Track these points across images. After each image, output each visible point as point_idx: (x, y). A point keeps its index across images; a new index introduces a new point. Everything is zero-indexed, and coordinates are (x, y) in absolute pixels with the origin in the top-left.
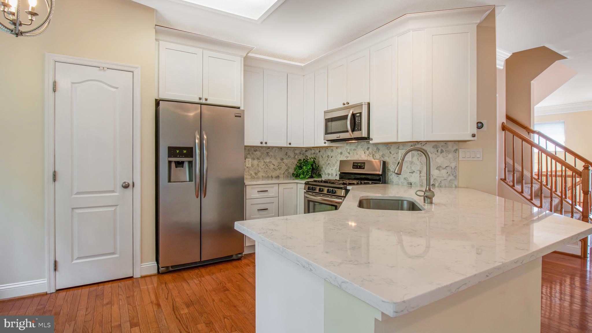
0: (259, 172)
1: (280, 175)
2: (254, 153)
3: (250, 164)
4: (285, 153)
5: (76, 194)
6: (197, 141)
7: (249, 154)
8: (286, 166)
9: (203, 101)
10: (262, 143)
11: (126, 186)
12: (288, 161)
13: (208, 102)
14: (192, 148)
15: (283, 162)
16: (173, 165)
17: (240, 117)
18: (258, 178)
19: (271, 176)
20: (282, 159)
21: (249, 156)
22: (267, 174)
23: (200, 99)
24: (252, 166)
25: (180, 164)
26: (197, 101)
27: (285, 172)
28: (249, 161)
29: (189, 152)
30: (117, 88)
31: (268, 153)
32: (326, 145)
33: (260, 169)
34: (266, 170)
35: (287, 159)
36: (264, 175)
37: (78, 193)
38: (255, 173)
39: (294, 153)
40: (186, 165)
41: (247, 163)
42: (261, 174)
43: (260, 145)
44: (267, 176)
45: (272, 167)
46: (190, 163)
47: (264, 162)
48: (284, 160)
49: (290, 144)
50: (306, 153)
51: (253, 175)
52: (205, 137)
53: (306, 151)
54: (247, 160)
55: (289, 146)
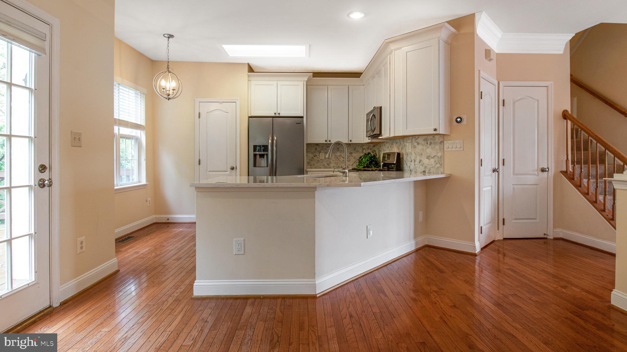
0: (331, 163)
1: (349, 166)
2: (326, 148)
3: (324, 157)
4: (354, 148)
5: (209, 172)
6: (270, 141)
7: (323, 149)
8: (355, 159)
9: (278, 115)
10: (326, 141)
11: (232, 169)
12: (357, 154)
13: (281, 115)
14: (268, 145)
15: (352, 156)
16: (258, 157)
17: (300, 123)
18: (330, 168)
19: (341, 166)
20: (351, 153)
21: (322, 151)
22: (337, 165)
23: (275, 114)
24: (325, 158)
25: (262, 156)
26: (273, 115)
27: (353, 164)
28: (322, 155)
29: (265, 148)
30: (228, 113)
31: (338, 148)
32: (370, 141)
33: (331, 161)
34: (337, 161)
35: (355, 153)
36: (335, 165)
37: (210, 171)
38: (327, 164)
39: (362, 149)
40: (265, 156)
41: (321, 157)
42: (332, 165)
43: (325, 142)
44: (337, 166)
45: (342, 159)
46: (267, 155)
47: (335, 155)
48: (353, 154)
49: (351, 141)
50: (373, 148)
51: (326, 165)
52: (275, 138)
53: (374, 146)
54: (321, 154)
55: (350, 142)
